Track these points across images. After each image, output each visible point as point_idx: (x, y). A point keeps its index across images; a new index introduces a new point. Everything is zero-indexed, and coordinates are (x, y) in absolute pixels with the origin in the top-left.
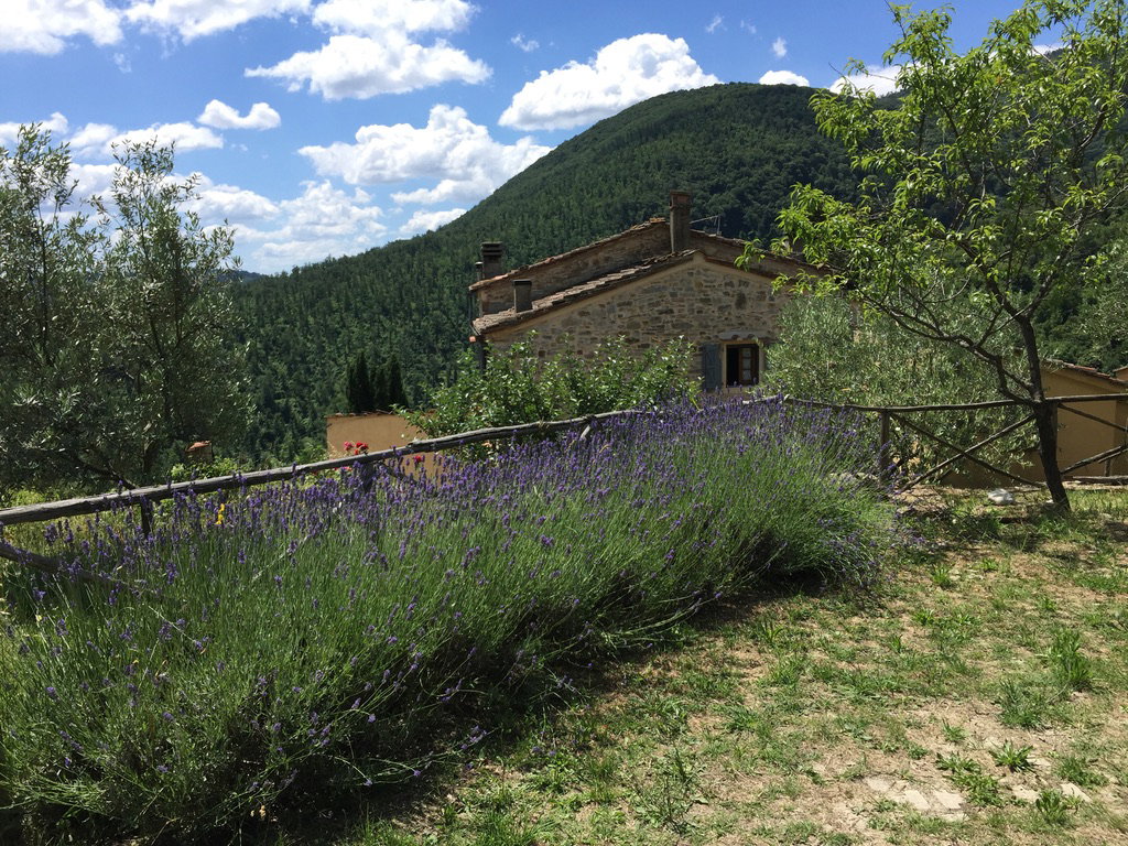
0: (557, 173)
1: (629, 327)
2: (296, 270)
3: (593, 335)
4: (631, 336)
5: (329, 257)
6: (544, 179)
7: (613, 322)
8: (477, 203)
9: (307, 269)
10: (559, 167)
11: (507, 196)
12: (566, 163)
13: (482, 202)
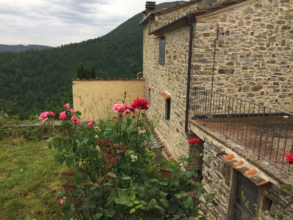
0: (134, 23)
1: (286, 18)
2: (62, 46)
3: (262, 22)
4: (286, 24)
5: (71, 43)
6: (130, 24)
7: (276, 13)
8: (112, 30)
9: (65, 46)
10: (134, 21)
11: (120, 29)
12: (136, 20)
13: (113, 30)
